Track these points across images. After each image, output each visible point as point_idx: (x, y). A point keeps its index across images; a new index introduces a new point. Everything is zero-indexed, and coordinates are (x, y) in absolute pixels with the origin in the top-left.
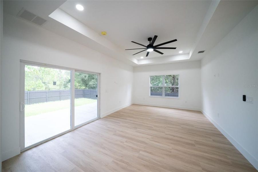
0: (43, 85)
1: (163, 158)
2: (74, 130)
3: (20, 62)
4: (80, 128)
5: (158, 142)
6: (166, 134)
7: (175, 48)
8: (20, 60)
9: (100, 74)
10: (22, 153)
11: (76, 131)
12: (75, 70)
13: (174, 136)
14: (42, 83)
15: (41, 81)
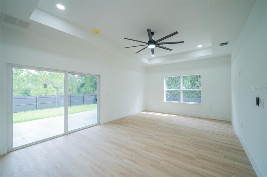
0: (54, 89)
1: (146, 168)
2: (67, 134)
3: (7, 65)
4: (74, 133)
5: (150, 152)
6: (165, 144)
7: (183, 42)
8: (7, 63)
9: (99, 76)
10: (9, 152)
11: (69, 136)
12: (69, 72)
13: (174, 147)
14: (52, 87)
15: (51, 85)
